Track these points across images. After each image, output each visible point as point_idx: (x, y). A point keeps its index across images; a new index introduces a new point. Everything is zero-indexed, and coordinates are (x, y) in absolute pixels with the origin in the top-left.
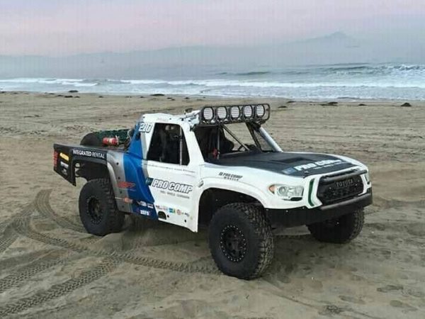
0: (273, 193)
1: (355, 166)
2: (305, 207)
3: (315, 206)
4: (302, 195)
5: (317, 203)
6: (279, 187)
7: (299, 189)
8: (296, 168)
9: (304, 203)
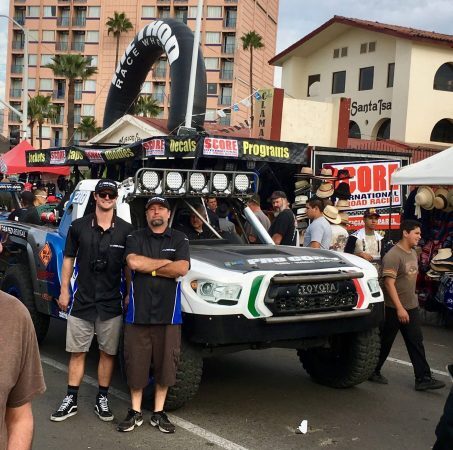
0: (195, 291)
1: (352, 266)
2: (242, 315)
3: (261, 317)
4: (238, 297)
5: (265, 312)
6: (203, 283)
7: (235, 288)
8: (249, 261)
9: (241, 309)
